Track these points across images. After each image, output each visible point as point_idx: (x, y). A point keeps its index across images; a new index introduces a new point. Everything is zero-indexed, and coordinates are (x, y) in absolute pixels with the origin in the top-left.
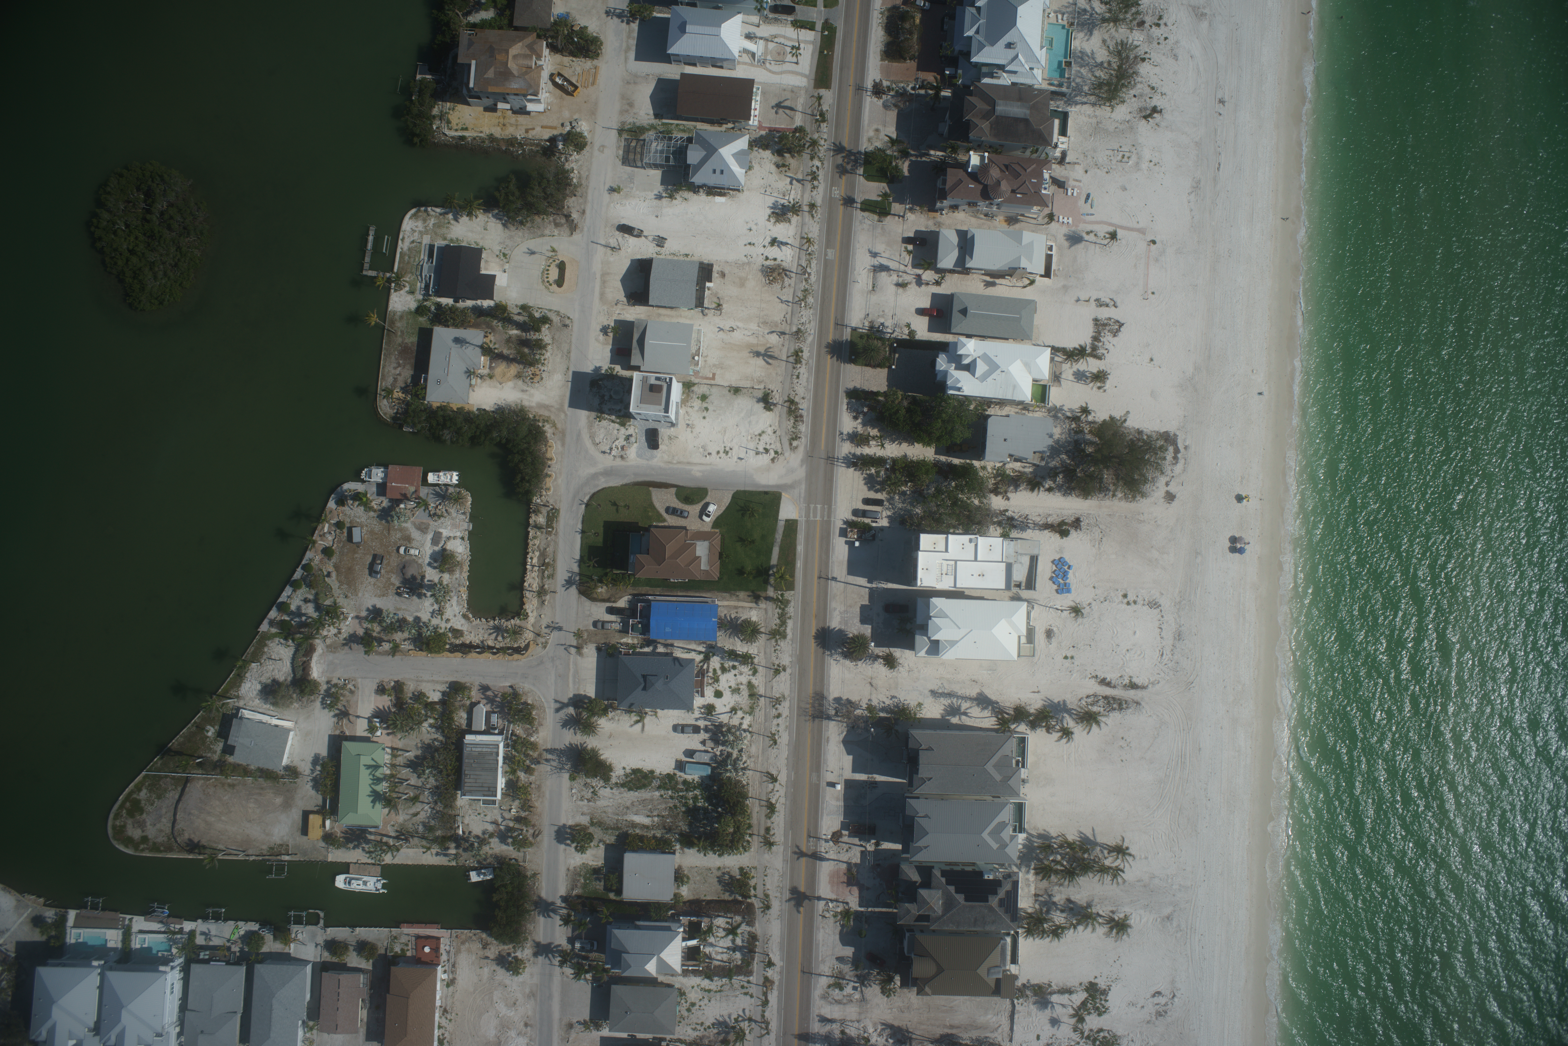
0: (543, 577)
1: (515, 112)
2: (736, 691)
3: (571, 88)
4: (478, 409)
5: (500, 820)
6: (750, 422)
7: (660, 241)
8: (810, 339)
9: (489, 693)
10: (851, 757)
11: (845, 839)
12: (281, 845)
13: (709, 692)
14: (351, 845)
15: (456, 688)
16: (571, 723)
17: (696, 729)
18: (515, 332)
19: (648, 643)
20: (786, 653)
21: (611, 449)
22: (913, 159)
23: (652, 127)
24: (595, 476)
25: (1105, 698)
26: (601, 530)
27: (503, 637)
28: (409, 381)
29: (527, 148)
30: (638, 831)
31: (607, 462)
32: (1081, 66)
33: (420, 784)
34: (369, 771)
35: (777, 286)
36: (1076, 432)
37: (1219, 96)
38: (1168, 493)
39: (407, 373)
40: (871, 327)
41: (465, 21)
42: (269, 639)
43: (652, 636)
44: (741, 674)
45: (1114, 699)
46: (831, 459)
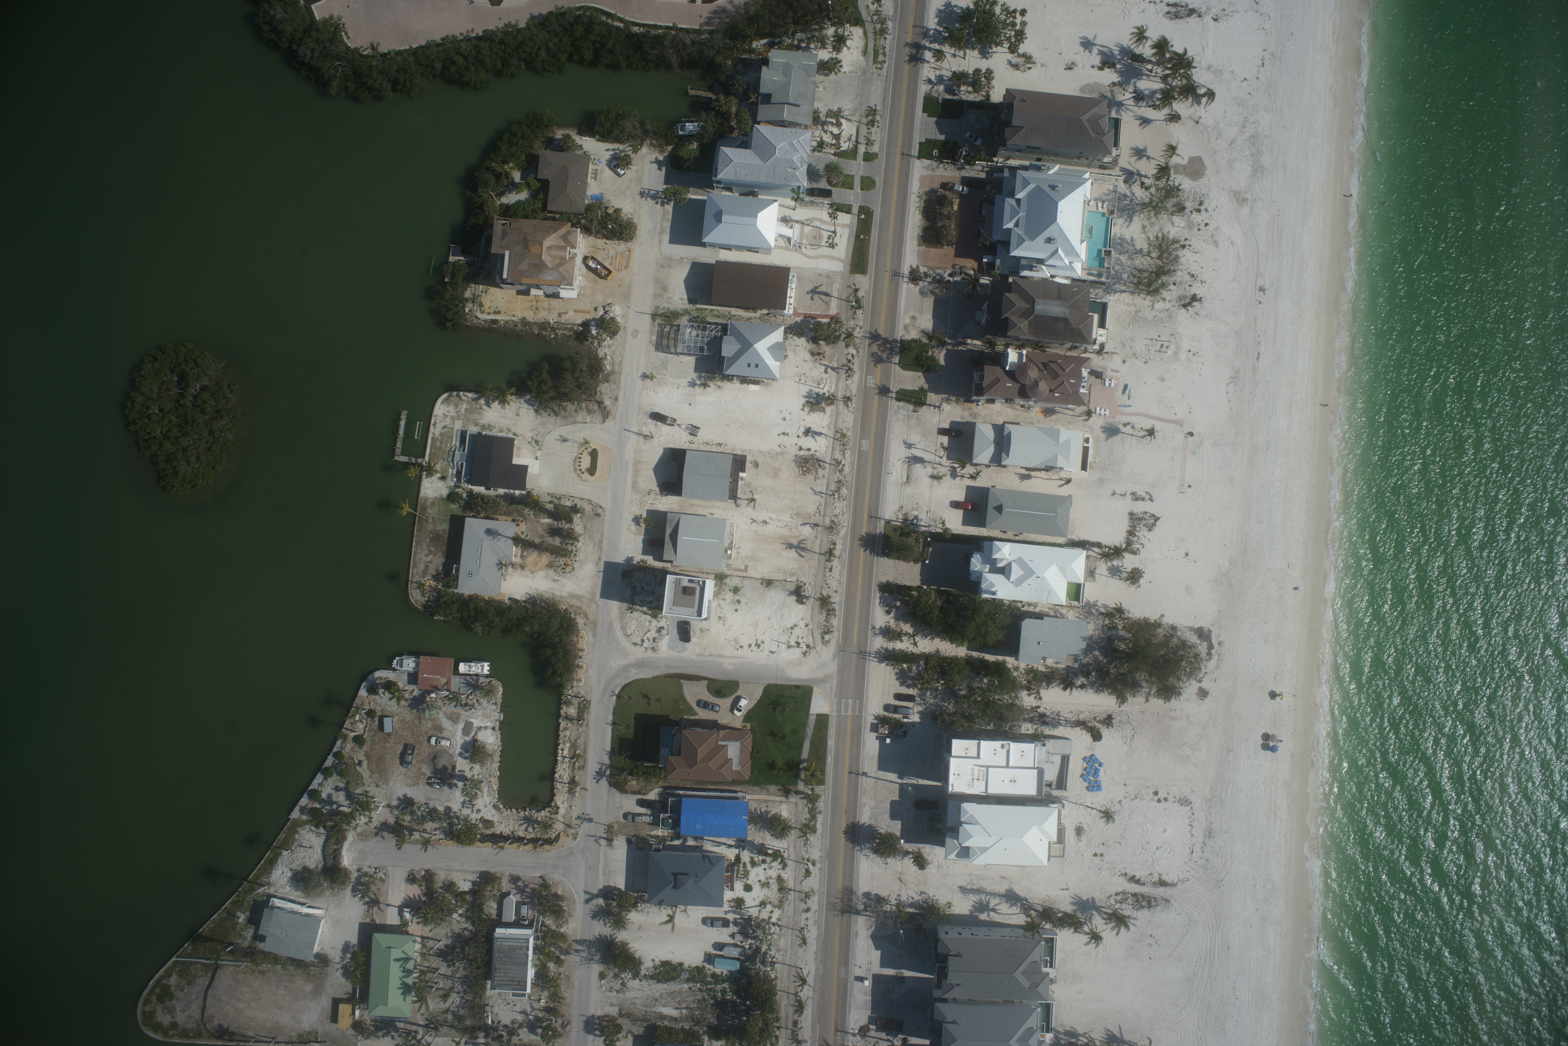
0: (573, 769)
1: (547, 296)
2: (765, 885)
3: (604, 272)
4: (510, 599)
5: (529, 1010)
6: (782, 615)
7: (693, 430)
8: (843, 532)
9: (520, 884)
10: (879, 952)
11: (872, 1033)
12: (311, 1032)
13: (739, 886)
14: (380, 1034)
15: (486, 879)
16: (600, 914)
17: (725, 923)
18: (547, 520)
19: (677, 836)
20: (816, 847)
21: (643, 641)
22: (950, 347)
23: (686, 312)
24: (626, 668)
25: (1134, 895)
26: (632, 723)
27: (534, 829)
28: (441, 568)
29: (559, 332)
30: (666, 1023)
31: (639, 653)
32: (1121, 253)
33: (450, 973)
34: (400, 963)
35: (810, 477)
36: (1110, 629)
37: (1260, 284)
38: (1200, 689)
39: (438, 561)
40: (905, 520)
41: (498, 203)
42: (300, 826)
43: (683, 831)
44: (771, 868)
45: (1143, 896)
46: (863, 654)
